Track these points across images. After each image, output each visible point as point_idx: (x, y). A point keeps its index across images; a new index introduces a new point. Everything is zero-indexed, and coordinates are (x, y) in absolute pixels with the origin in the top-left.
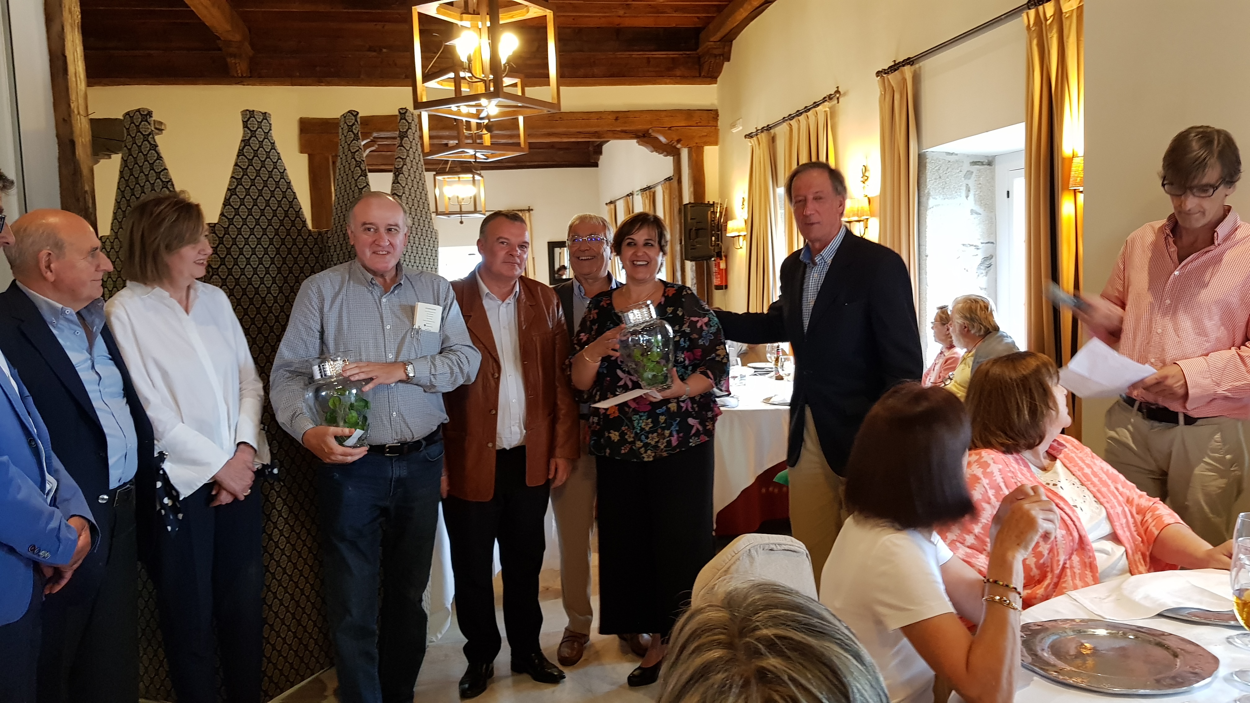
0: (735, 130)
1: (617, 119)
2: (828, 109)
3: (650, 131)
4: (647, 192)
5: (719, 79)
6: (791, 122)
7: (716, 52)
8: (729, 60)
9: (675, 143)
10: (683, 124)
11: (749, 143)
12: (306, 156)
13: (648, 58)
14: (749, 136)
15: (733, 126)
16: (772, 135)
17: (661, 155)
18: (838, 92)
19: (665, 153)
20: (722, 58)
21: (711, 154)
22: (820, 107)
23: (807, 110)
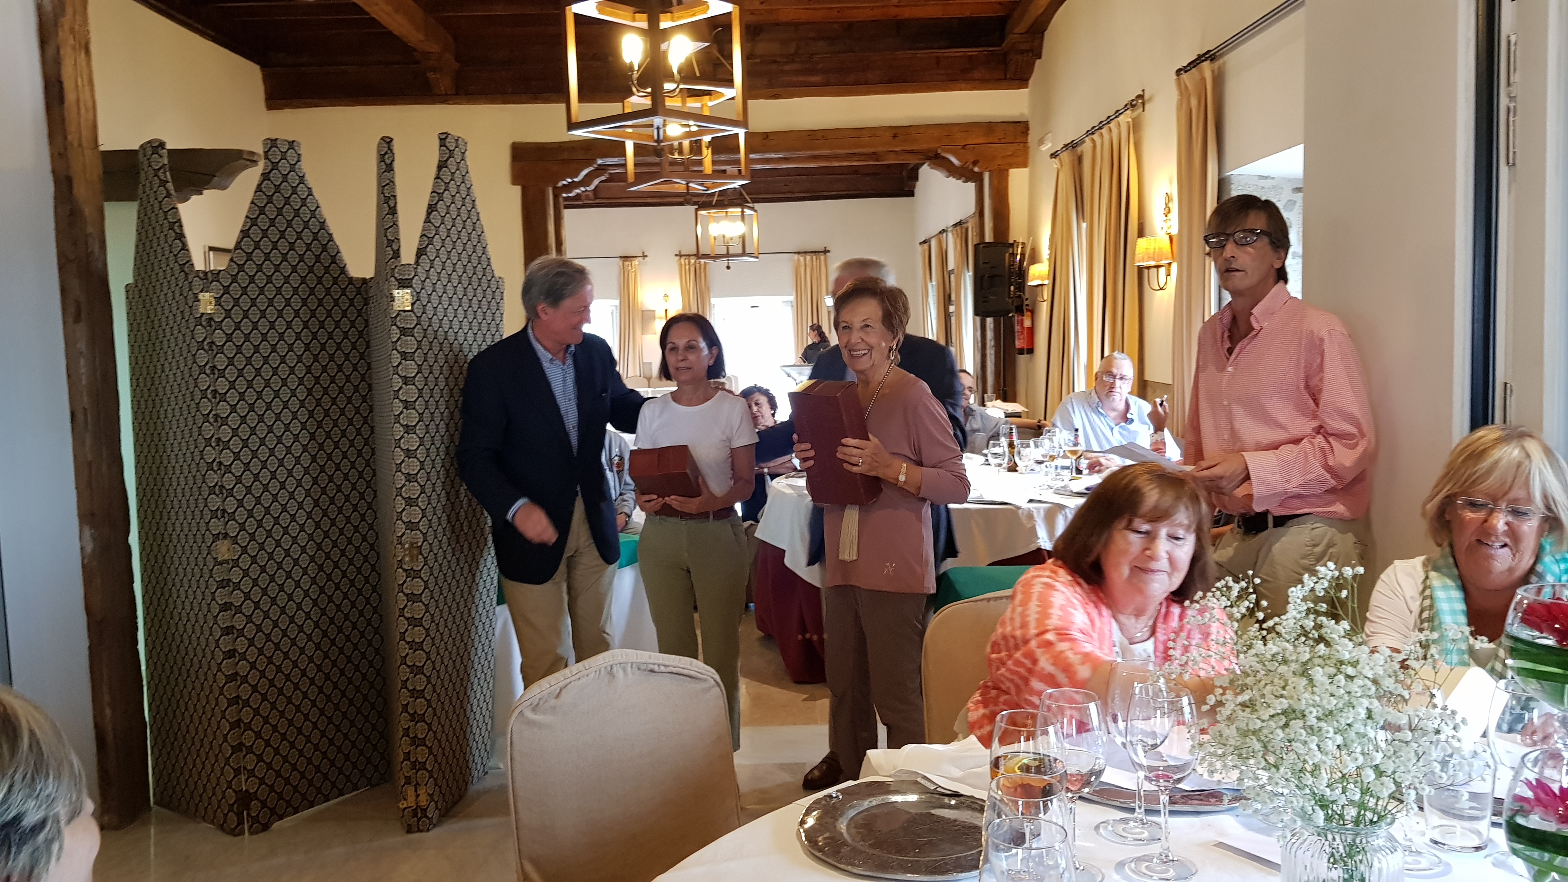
0: (1044, 148)
1: (895, 136)
2: (1130, 120)
3: (939, 151)
4: (958, 228)
5: (1031, 82)
6: (1094, 136)
7: (1023, 47)
8: (1040, 58)
9: (971, 166)
10: (981, 140)
11: (1055, 163)
12: (518, 190)
13: (938, 58)
14: (1054, 155)
15: (1041, 142)
16: (1079, 153)
17: (960, 182)
18: (1140, 97)
19: (963, 179)
20: (1030, 54)
21: (1018, 178)
22: (1122, 117)
23: (1109, 120)
